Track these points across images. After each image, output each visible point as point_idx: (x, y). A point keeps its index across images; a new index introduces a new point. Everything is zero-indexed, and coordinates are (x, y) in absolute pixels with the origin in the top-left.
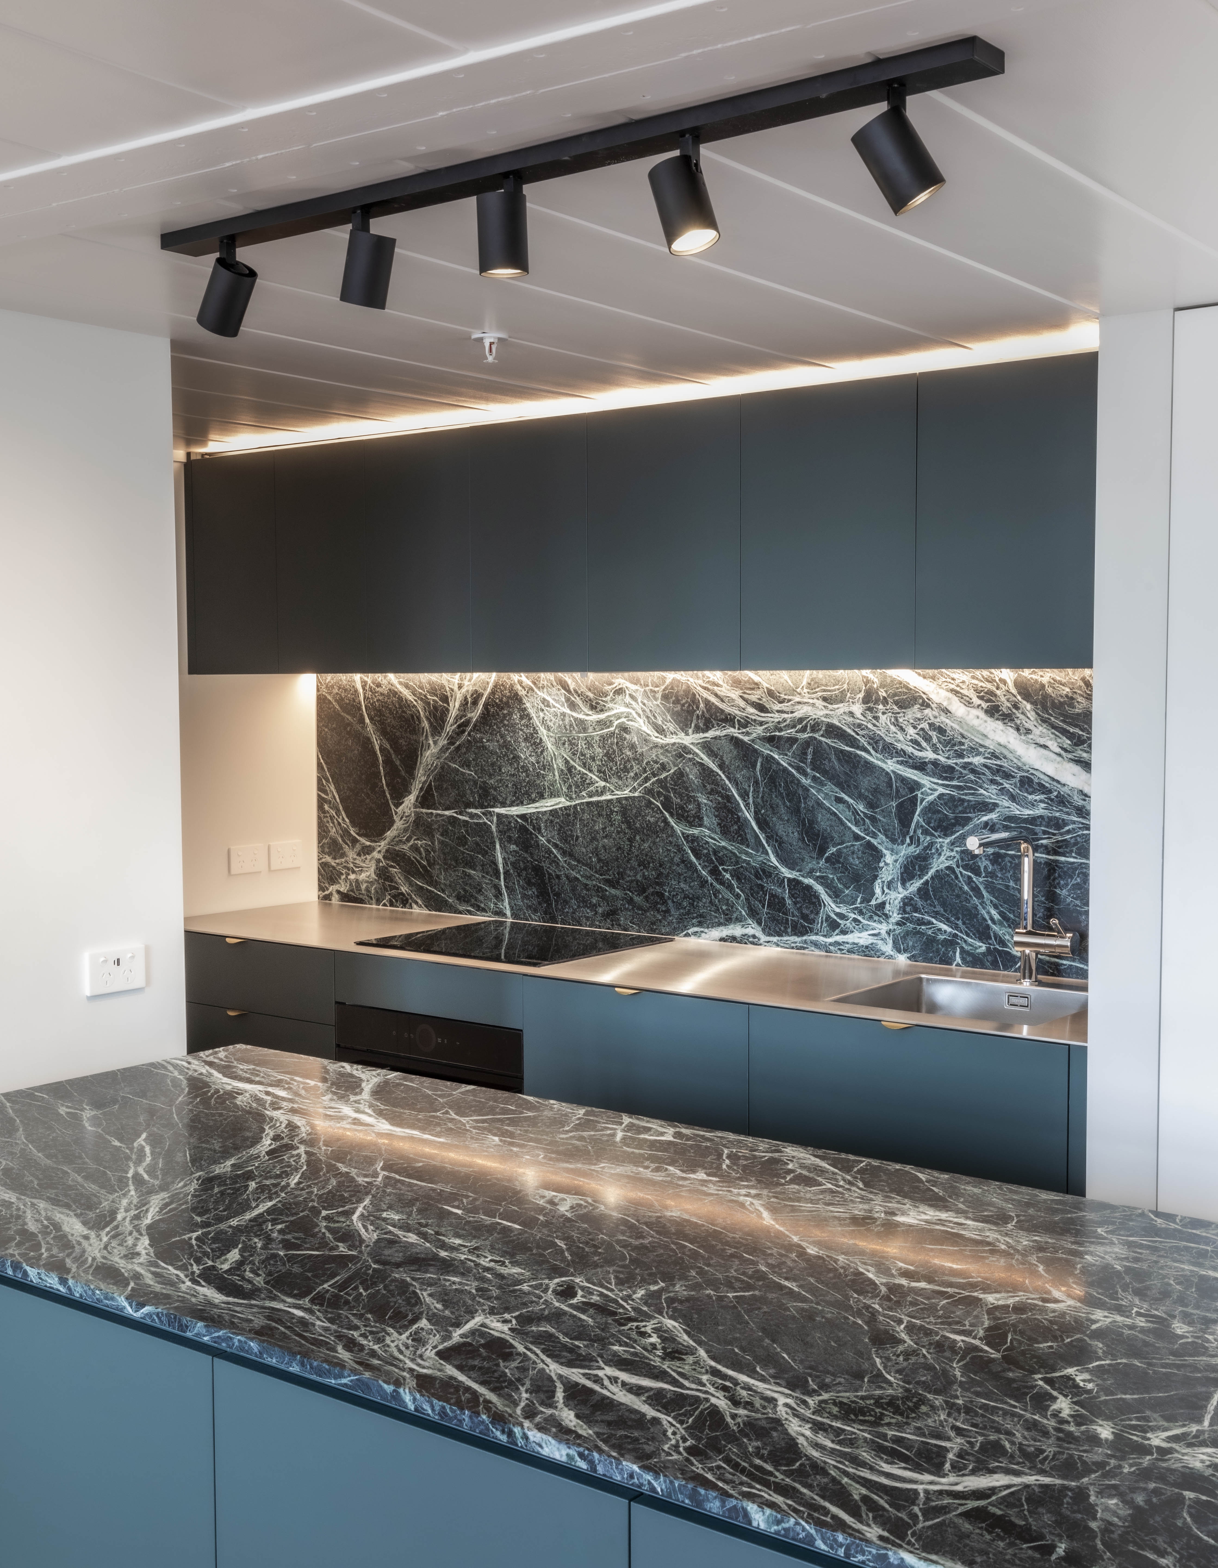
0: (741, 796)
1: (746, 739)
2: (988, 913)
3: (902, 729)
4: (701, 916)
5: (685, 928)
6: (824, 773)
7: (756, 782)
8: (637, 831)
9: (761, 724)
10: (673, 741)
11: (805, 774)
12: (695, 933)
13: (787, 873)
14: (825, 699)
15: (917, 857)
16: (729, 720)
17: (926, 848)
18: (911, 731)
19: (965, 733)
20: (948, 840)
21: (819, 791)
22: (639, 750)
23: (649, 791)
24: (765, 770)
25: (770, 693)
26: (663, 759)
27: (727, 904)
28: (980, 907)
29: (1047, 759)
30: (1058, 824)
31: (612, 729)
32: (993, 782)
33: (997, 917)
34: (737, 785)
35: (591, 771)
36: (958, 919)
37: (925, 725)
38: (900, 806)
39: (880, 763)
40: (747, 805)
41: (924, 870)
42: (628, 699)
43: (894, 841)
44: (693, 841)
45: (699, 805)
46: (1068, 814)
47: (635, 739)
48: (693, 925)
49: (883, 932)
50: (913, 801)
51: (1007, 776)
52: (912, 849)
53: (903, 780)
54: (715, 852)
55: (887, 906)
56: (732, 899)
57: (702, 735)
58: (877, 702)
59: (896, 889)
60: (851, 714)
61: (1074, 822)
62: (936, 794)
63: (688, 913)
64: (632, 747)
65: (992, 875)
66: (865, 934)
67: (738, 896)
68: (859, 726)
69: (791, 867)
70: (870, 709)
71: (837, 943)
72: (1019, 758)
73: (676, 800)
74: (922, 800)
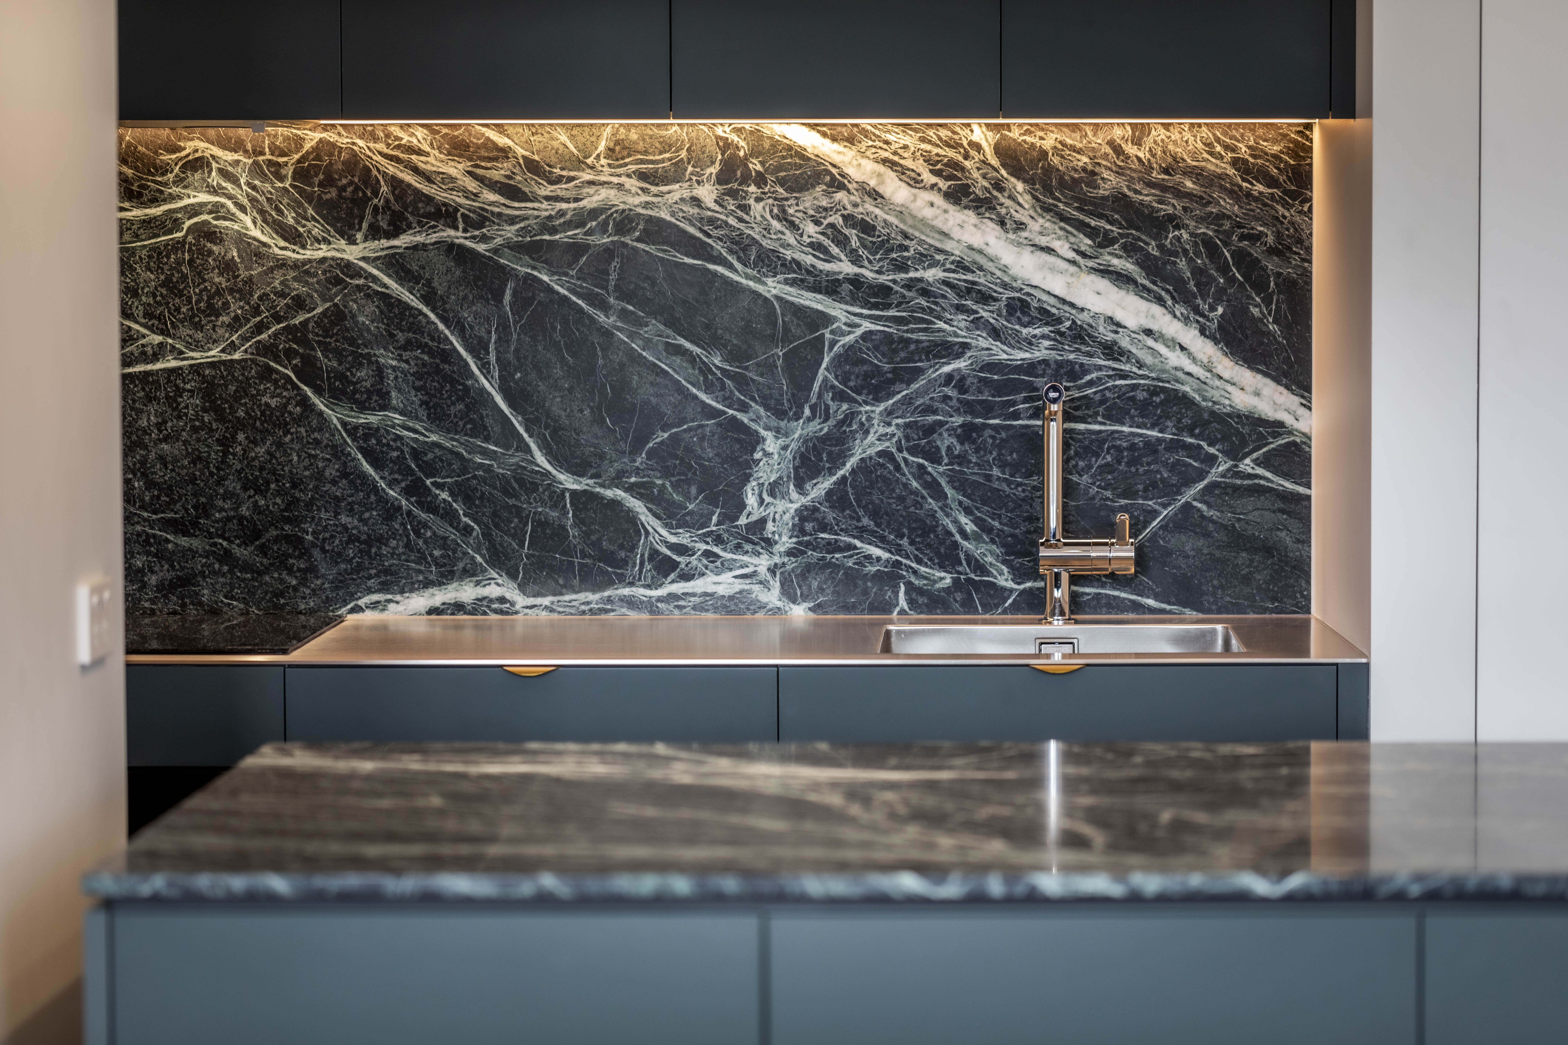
0: (471, 350)
1: (477, 248)
2: (956, 523)
3: (793, 225)
4: (386, 572)
7: (503, 325)
10: (320, 255)
12: (374, 605)
13: (569, 482)
14: (643, 177)
15: (823, 438)
16: (446, 214)
17: (842, 423)
18: (811, 229)
19: (910, 231)
20: (882, 407)
21: (633, 335)
23: (266, 350)
24: (522, 301)
25: (531, 166)
26: (299, 289)
28: (939, 512)
29: (1052, 269)
30: (1073, 372)
31: (179, 235)
32: (960, 309)
33: (970, 527)
34: (463, 330)
36: (902, 536)
37: (836, 219)
38: (790, 354)
39: (751, 283)
41: (838, 460)
42: (215, 179)
43: (781, 414)
44: (367, 437)
45: (380, 370)
46: (1089, 355)
48: (370, 590)
49: (765, 571)
50: (817, 346)
51: (985, 298)
52: (813, 424)
53: (797, 311)
54: (417, 455)
55: (769, 525)
56: (454, 536)
57: (385, 243)
58: (743, 178)
59: (784, 495)
62: (859, 332)
63: (358, 569)
65: (962, 459)
66: (727, 577)
68: (710, 220)
69: (579, 472)
70: (732, 193)
72: (1005, 269)
73: (328, 363)
74: (833, 344)
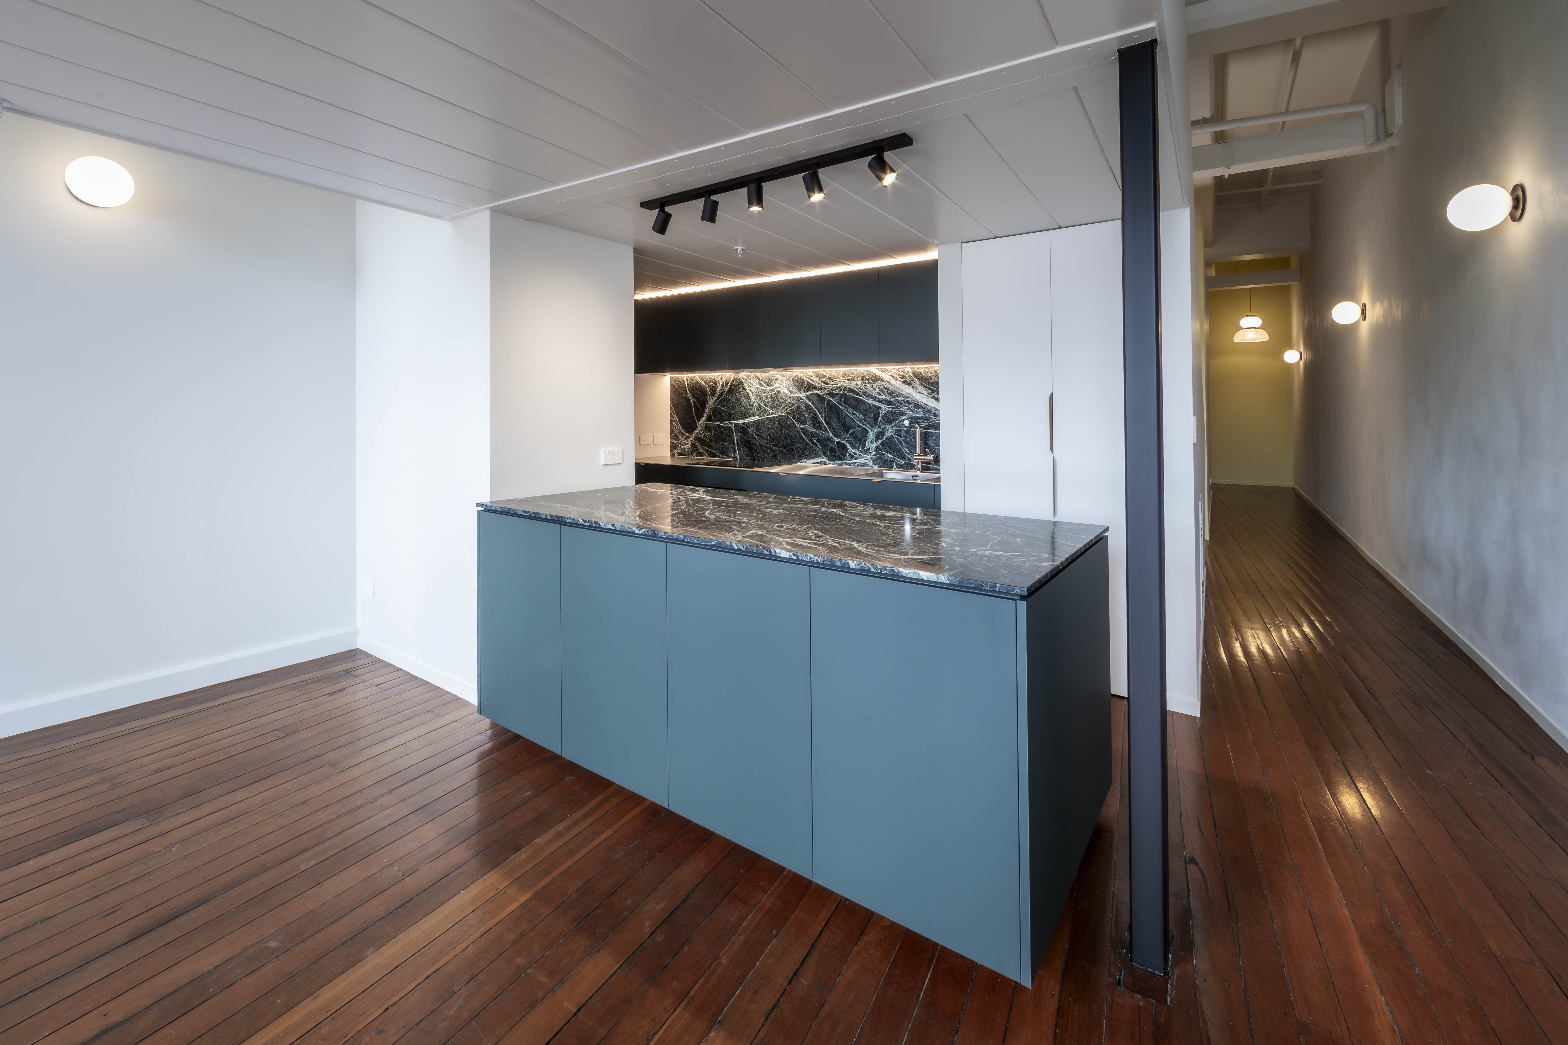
0: (819, 413)
1: (821, 394)
2: (905, 450)
3: (874, 389)
4: (806, 455)
5: (801, 460)
6: (848, 405)
7: (825, 409)
8: (784, 427)
9: (826, 389)
10: (796, 396)
11: (842, 405)
12: (804, 462)
13: (836, 439)
14: (848, 380)
15: (880, 432)
16: (815, 388)
17: (883, 429)
18: (878, 390)
19: (896, 390)
20: (891, 426)
21: (846, 411)
22: (784, 399)
23: (788, 413)
24: (828, 404)
25: (829, 378)
26: (793, 402)
27: (815, 451)
28: (902, 448)
29: (923, 397)
30: (927, 419)
31: (775, 392)
32: (905, 406)
33: (908, 451)
34: (818, 409)
35: (767, 407)
36: (894, 453)
37: (882, 388)
38: (874, 415)
39: (867, 401)
40: (822, 417)
41: (883, 436)
42: (780, 382)
43: (872, 427)
44: (803, 430)
45: (805, 417)
46: (931, 415)
47: (783, 395)
48: (804, 459)
49: (869, 458)
50: (879, 413)
51: (910, 403)
52: (878, 429)
53: (875, 406)
54: (811, 433)
55: (870, 449)
56: (817, 449)
57: (806, 393)
58: (866, 380)
59: (873, 443)
60: (857, 385)
61: (933, 418)
62: (886, 410)
63: (802, 455)
64: (782, 398)
65: (906, 437)
66: (863, 459)
67: (819, 448)
68: (860, 388)
69: (837, 437)
70: (863, 383)
71: (854, 463)
72: (914, 397)
73: (797, 416)
74: (882, 413)
